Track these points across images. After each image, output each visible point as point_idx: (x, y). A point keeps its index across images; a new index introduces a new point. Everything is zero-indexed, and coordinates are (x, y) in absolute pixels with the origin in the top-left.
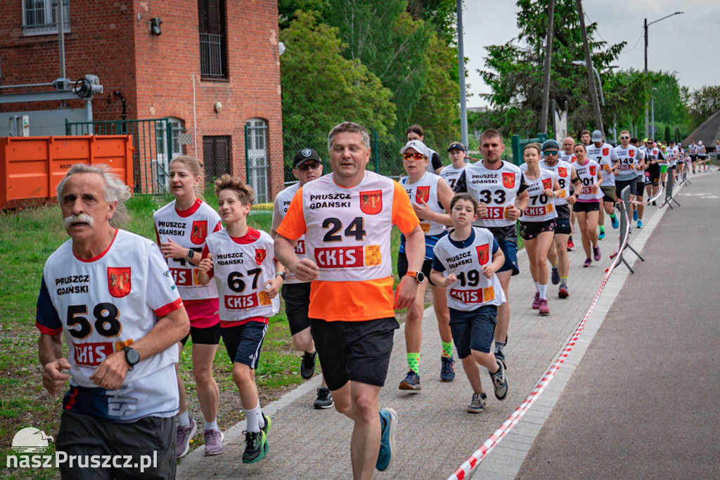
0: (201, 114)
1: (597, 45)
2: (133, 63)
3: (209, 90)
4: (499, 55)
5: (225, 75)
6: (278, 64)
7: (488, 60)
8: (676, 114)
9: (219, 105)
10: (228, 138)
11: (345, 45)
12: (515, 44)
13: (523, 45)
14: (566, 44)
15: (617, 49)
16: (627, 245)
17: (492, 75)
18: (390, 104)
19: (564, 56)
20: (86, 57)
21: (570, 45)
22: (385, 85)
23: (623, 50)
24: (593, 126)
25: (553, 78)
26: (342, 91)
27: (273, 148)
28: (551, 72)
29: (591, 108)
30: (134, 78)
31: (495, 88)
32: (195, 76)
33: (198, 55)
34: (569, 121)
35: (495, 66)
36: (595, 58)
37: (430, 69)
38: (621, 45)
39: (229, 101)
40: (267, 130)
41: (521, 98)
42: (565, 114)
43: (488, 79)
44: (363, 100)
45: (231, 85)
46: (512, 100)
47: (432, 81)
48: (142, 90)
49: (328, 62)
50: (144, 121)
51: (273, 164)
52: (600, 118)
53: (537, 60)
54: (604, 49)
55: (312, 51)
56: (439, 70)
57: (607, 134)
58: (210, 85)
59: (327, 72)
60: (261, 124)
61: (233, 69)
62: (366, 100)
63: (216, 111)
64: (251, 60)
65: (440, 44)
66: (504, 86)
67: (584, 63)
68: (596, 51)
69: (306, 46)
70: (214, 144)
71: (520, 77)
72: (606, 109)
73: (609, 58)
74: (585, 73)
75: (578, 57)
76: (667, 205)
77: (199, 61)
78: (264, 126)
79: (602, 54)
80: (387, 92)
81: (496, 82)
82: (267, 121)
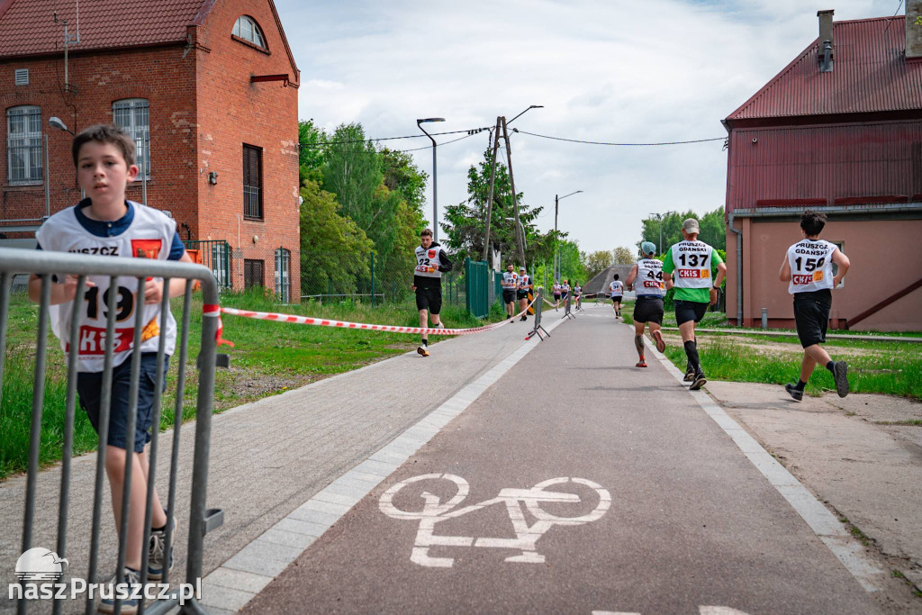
0: (243, 243)
1: (524, 208)
2: (196, 204)
3: (249, 227)
4: (453, 212)
5: (261, 216)
6: (298, 211)
7: (447, 215)
8: (577, 271)
9: (256, 237)
10: (262, 262)
11: (340, 206)
12: (466, 204)
13: (471, 206)
14: (501, 206)
15: (536, 212)
16: (539, 326)
17: (449, 226)
18: (372, 251)
19: (500, 215)
20: (162, 198)
21: (505, 207)
22: (368, 237)
23: (541, 213)
24: (518, 264)
25: (492, 230)
26: (338, 240)
27: (293, 271)
28: (490, 226)
29: (518, 252)
30: (197, 214)
31: (450, 236)
32: (240, 216)
33: (242, 201)
34: (502, 258)
35: (451, 220)
36: (521, 217)
37: (401, 227)
38: (540, 209)
39: (263, 235)
40: (290, 258)
41: (468, 244)
42: (499, 253)
43: (446, 229)
44: (353, 247)
45: (265, 224)
46: (462, 246)
47: (402, 236)
48: (202, 223)
49: (328, 219)
50: (204, 242)
51: (293, 282)
52: (523, 259)
53: (480, 217)
54: (527, 211)
55: (316, 210)
56: (408, 228)
57: (528, 271)
58: (250, 223)
59: (327, 226)
60: (285, 253)
61: (266, 213)
62: (356, 247)
63: (254, 242)
64: (279, 207)
65: (409, 210)
66: (457, 235)
67: (514, 219)
68: (522, 212)
69: (312, 207)
70: (252, 266)
71: (468, 229)
72: (528, 252)
73: (530, 217)
74: (514, 227)
75: (509, 216)
76: (567, 317)
77: (243, 206)
78: (287, 255)
79: (526, 214)
80: (371, 242)
81: (452, 231)
82: (289, 252)
